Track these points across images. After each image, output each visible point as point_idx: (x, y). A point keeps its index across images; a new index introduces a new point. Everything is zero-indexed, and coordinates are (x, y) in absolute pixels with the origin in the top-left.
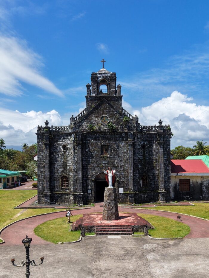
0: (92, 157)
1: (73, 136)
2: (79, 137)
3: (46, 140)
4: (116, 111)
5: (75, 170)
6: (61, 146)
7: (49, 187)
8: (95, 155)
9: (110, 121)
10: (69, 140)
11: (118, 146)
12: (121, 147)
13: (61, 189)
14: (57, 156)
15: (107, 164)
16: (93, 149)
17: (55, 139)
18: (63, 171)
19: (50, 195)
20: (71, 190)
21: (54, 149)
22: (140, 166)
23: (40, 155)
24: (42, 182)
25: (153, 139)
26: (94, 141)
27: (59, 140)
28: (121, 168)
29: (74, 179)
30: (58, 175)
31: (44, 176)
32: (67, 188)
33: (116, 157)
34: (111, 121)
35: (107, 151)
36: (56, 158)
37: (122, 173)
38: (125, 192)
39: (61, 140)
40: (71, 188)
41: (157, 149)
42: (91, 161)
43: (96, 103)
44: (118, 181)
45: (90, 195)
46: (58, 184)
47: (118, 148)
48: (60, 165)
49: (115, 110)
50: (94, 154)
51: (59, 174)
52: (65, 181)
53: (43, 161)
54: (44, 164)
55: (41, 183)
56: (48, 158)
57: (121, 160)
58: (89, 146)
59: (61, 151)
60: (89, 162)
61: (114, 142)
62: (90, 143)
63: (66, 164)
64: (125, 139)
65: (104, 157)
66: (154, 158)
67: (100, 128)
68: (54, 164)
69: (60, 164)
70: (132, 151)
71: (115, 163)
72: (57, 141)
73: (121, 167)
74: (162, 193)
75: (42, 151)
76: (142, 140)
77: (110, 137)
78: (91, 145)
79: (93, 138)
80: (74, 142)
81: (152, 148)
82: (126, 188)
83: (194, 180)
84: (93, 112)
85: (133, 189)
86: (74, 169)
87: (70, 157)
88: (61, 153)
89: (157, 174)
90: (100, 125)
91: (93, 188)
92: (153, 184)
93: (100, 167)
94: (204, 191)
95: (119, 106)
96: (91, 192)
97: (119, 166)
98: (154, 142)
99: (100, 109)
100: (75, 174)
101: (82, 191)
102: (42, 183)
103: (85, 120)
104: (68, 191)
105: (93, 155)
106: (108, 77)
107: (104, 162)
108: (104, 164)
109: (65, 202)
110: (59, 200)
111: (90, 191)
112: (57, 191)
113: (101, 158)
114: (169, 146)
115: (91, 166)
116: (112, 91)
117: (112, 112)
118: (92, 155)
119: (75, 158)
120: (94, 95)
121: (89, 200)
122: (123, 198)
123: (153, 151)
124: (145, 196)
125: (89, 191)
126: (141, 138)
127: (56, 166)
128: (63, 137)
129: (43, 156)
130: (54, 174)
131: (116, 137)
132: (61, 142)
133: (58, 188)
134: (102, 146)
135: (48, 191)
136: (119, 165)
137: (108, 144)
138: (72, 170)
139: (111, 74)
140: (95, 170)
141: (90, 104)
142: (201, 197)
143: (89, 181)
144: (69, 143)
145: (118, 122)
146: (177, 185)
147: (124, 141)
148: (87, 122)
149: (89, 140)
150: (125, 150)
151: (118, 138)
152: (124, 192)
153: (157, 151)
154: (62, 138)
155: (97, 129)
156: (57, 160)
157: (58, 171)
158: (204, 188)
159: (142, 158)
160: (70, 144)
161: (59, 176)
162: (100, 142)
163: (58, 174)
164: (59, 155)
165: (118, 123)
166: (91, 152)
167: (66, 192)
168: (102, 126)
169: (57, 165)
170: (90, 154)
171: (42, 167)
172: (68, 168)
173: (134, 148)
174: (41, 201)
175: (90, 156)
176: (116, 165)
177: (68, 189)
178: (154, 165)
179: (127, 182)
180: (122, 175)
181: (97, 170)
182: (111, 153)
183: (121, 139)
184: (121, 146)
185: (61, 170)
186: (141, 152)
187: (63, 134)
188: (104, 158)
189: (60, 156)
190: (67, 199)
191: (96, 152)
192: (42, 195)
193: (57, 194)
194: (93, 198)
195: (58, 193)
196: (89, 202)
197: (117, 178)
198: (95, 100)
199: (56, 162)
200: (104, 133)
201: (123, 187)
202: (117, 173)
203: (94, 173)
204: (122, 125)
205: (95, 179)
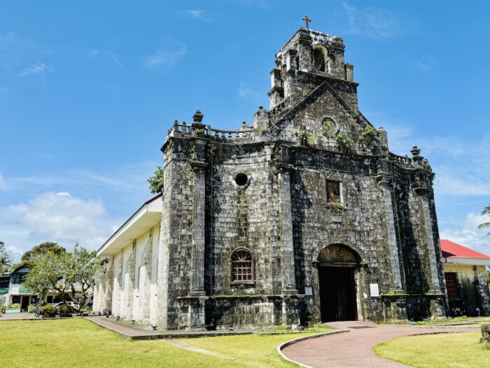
0: (310, 204)
1: (268, 151)
2: (284, 155)
3: (198, 156)
4: (349, 113)
5: (276, 234)
6: (229, 174)
7: (202, 280)
8: (314, 202)
9: (339, 131)
10: (256, 162)
11: (358, 185)
12: (363, 188)
13: (232, 286)
14: (220, 200)
15: (340, 223)
16: (309, 187)
17: (217, 159)
18: (237, 238)
19: (206, 301)
20: (262, 286)
21: (214, 182)
23: (180, 193)
24: (182, 267)
25: (407, 182)
26: (310, 168)
27: (226, 160)
28: (369, 235)
29: (274, 256)
30: (222, 249)
31: (189, 249)
32: (251, 282)
33: (356, 209)
34: (341, 130)
35: (337, 194)
36: (218, 205)
37: (372, 249)
38: (382, 294)
39: (231, 161)
40: (262, 281)
41: (417, 203)
42: (306, 215)
43: (309, 87)
44: (366, 266)
45: (311, 301)
46: (223, 271)
47: (359, 190)
48: (227, 223)
49: (346, 109)
50: (312, 198)
51: (226, 246)
52: (240, 264)
53: (186, 208)
54: (189, 217)
55: (179, 269)
56: (202, 203)
57: (367, 218)
58: (300, 178)
59: (231, 188)
60: (304, 217)
61: (350, 177)
62: (303, 171)
63: (246, 220)
64: (370, 172)
65: (333, 208)
66: (413, 223)
67: (320, 143)
68: (214, 218)
69: (228, 220)
70: (390, 199)
71: (357, 224)
72: (221, 163)
73: (368, 233)
74: (439, 299)
75: (186, 183)
77: (342, 164)
78: (307, 176)
79: (307, 160)
80: (271, 164)
81: (407, 201)
82: (384, 284)
83: (464, 275)
84: (305, 107)
85: (400, 285)
86: (272, 231)
87: (259, 202)
88: (231, 193)
89: (421, 256)
90: (321, 135)
91: (317, 281)
92: (418, 278)
93: (327, 231)
94: (483, 298)
95: (353, 103)
96: (311, 294)
97: (363, 232)
98: (408, 188)
99: (318, 101)
100: (274, 244)
101: (297, 289)
102: (183, 270)
103: (290, 120)
104: (251, 290)
105: (311, 200)
106: (330, 44)
107: (334, 219)
108: (335, 223)
109: (244, 322)
110: (224, 318)
111: (308, 291)
112: (219, 292)
113: (328, 208)
114: (432, 200)
115: (309, 227)
116: (338, 71)
117: (341, 113)
118: (308, 199)
119: (274, 204)
120: (305, 70)
121: (309, 314)
122: (380, 308)
123: (410, 207)
125: (306, 288)
127: (217, 225)
128: (238, 153)
129: (187, 197)
130: (214, 244)
131: (354, 167)
132: (230, 167)
133: (222, 285)
134: (328, 181)
135: (201, 290)
136: (365, 229)
137: (340, 179)
138: (265, 233)
139: (336, 39)
140: (316, 237)
141: (300, 89)
142: (478, 309)
143: (306, 264)
144: (254, 167)
145: (354, 136)
147: (368, 175)
148: (295, 126)
149: (301, 166)
150: (374, 197)
151: (357, 169)
152: (380, 293)
153: (417, 208)
154: (235, 156)
155: (316, 143)
156: (221, 209)
157: (222, 238)
158: (482, 290)
160: (259, 169)
161: (224, 251)
162: (324, 173)
163: (223, 245)
164: (224, 198)
166: (306, 193)
167: (246, 294)
168: (325, 139)
169: (221, 223)
170: (305, 198)
171: (184, 224)
172: (252, 229)
174: (176, 321)
175: (304, 202)
176: (359, 228)
177: (253, 286)
178: (416, 237)
179: (384, 269)
180: (372, 252)
181: (321, 238)
182: (346, 199)
183: (362, 170)
184: (365, 186)
185: (230, 235)
187: (238, 146)
188: (334, 210)
189: (227, 199)
190: (250, 313)
191: (316, 193)
192: (182, 304)
193: (218, 299)
194: (318, 310)
195: (223, 299)
196: (310, 319)
197: (364, 260)
198: (309, 82)
199: (218, 213)
200: (330, 154)
201: (377, 281)
202: (362, 248)
203: (315, 245)
204: (361, 141)
205: (319, 258)
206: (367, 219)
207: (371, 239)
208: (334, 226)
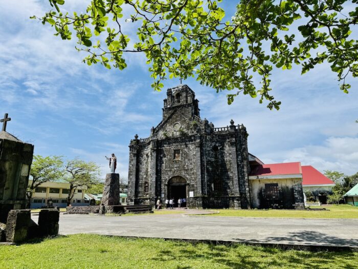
0: (166, 162)
2: (155, 144)
3: (135, 151)
7: (134, 193)
8: (168, 160)
10: (149, 149)
13: (144, 194)
15: (178, 167)
16: (166, 154)
18: (146, 177)
19: (134, 200)
22: (210, 169)
25: (225, 140)
26: (168, 147)
28: (191, 171)
33: (186, 160)
34: (182, 127)
37: (192, 176)
39: (146, 150)
41: (230, 150)
43: (170, 113)
44: (189, 184)
47: (188, 151)
51: (143, 180)
52: (146, 186)
53: (132, 169)
59: (145, 159)
60: (163, 167)
61: (185, 146)
62: (164, 149)
63: (148, 170)
64: (194, 142)
66: (227, 160)
67: (173, 135)
68: (140, 171)
69: (144, 171)
70: (199, 153)
71: (186, 166)
72: (143, 151)
73: (191, 169)
76: (213, 142)
77: (181, 141)
78: (166, 150)
79: (167, 144)
80: (152, 149)
81: (224, 150)
82: (196, 191)
83: (284, 185)
84: (168, 121)
85: (201, 192)
87: (149, 164)
88: (145, 161)
89: (231, 176)
90: (173, 131)
91: (166, 192)
93: (172, 171)
94: (297, 198)
97: (189, 169)
98: (226, 143)
99: (173, 117)
101: (155, 195)
103: (161, 129)
106: (180, 90)
107: (176, 166)
111: (163, 196)
112: (141, 197)
113: (174, 161)
116: (183, 101)
117: (183, 119)
120: (169, 106)
123: (226, 153)
124: (219, 201)
126: (211, 140)
130: (139, 180)
131: (187, 142)
132: (145, 152)
133: (142, 194)
134: (174, 150)
135: (133, 196)
137: (180, 148)
139: (183, 86)
140: (168, 174)
141: (166, 115)
143: (163, 185)
144: (149, 151)
146: (263, 190)
147: (193, 144)
148: (163, 131)
149: (164, 147)
150: (194, 153)
152: (194, 196)
153: (230, 152)
154: (146, 147)
155: (171, 135)
156: (142, 167)
157: (142, 178)
158: (296, 193)
159: (213, 160)
161: (143, 182)
162: (173, 147)
165: (188, 128)
166: (165, 157)
167: (147, 197)
168: (175, 133)
172: (148, 173)
173: (201, 149)
176: (187, 168)
177: (148, 194)
178: (228, 167)
179: (196, 185)
180: (192, 178)
181: (170, 174)
182: (182, 156)
183: (190, 142)
184: (191, 149)
185: (144, 176)
186: (212, 154)
188: (176, 162)
191: (169, 156)
193: (141, 199)
196: (163, 206)
197: (188, 182)
198: (170, 111)
200: (177, 139)
201: (193, 190)
202: (188, 177)
203: (167, 177)
204: (191, 129)
205: (168, 183)
206: (191, 164)
207: (192, 172)
208: (176, 169)
